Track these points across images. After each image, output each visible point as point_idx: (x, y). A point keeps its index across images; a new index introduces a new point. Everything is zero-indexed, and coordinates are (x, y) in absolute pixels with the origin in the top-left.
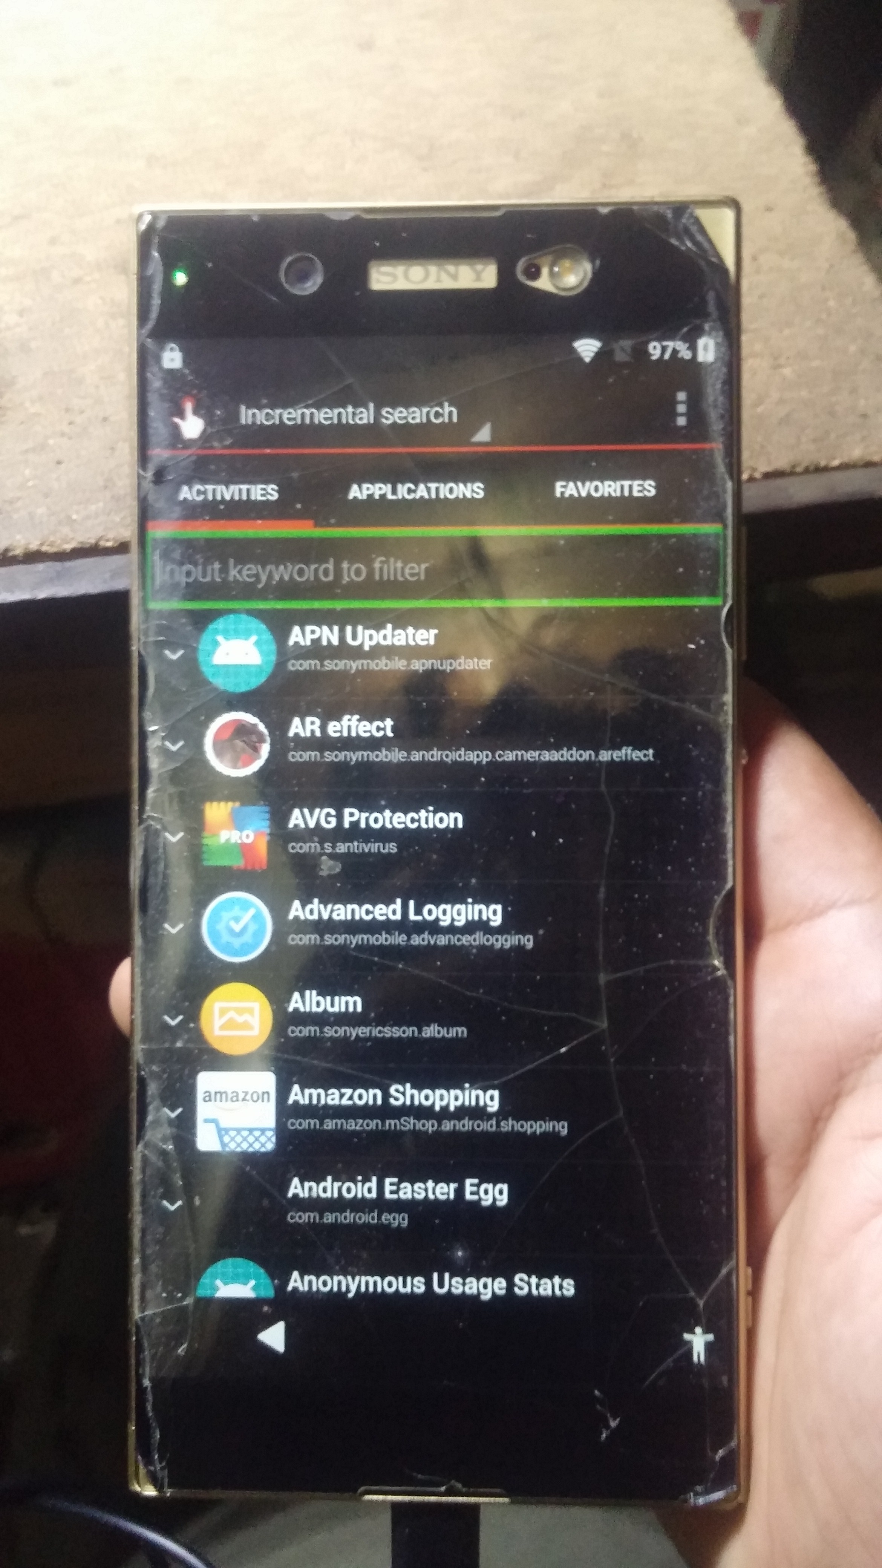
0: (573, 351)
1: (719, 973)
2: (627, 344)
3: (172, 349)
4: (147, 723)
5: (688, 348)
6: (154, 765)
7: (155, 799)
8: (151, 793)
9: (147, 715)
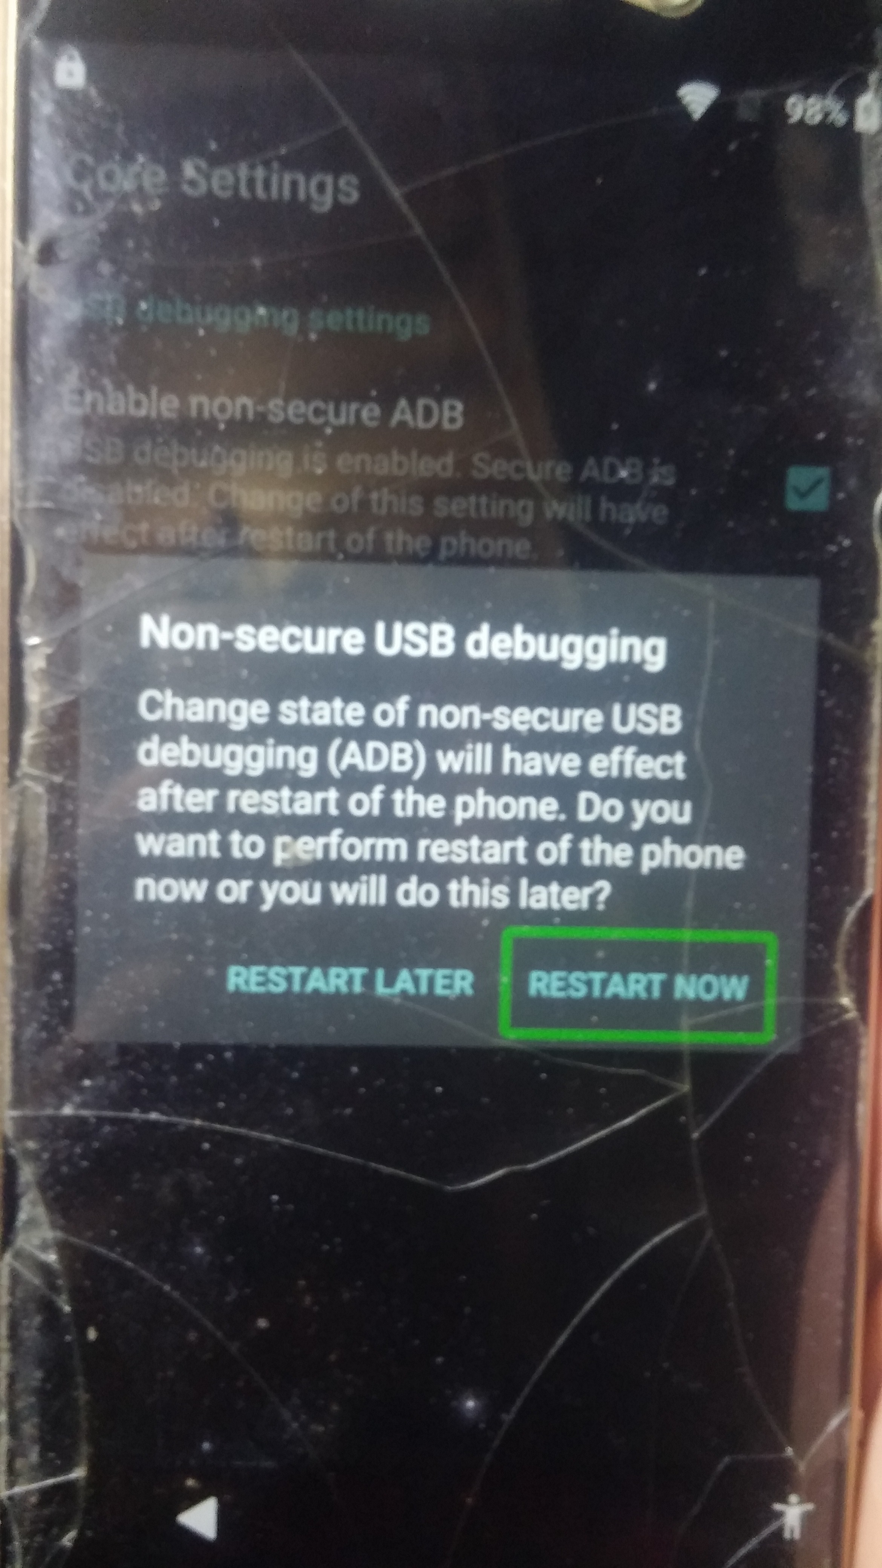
0: (677, 101)
1: (849, 1016)
2: (755, 95)
3: (71, 58)
4: (23, 634)
5: (843, 109)
6: (34, 694)
7: (35, 747)
8: (29, 738)
9: (25, 620)
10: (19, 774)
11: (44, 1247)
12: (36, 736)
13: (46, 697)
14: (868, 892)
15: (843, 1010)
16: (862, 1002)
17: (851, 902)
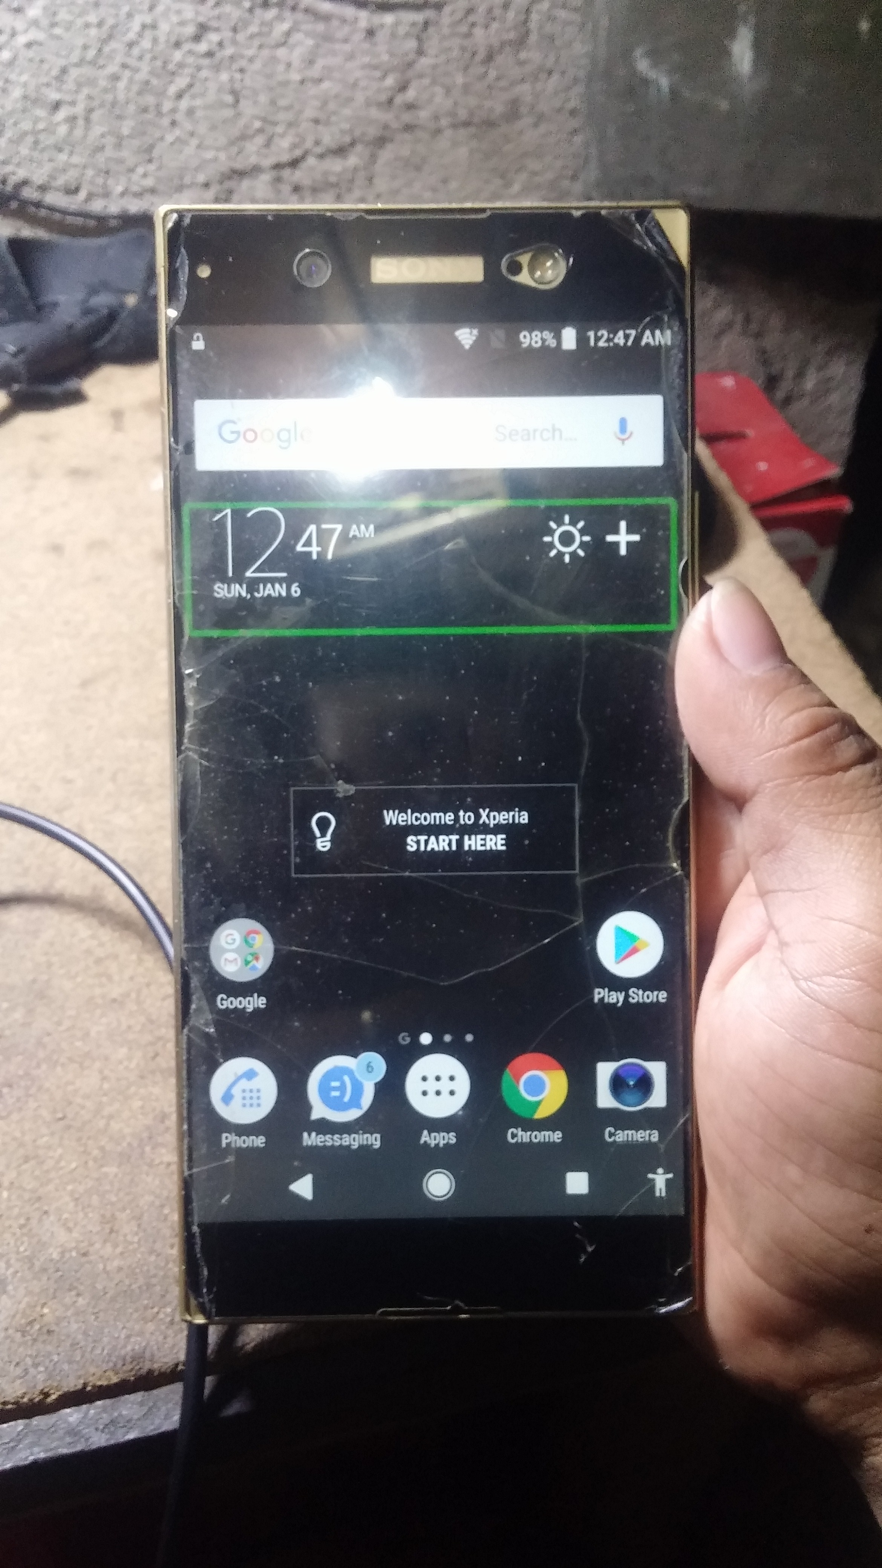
1: (678, 873)
4: (183, 667)
6: (190, 703)
7: (191, 732)
8: (188, 727)
9: (183, 659)
10: (183, 748)
11: (207, 1025)
12: (190, 726)
13: (197, 703)
14: (685, 799)
15: (675, 871)
16: (685, 865)
17: (676, 806)
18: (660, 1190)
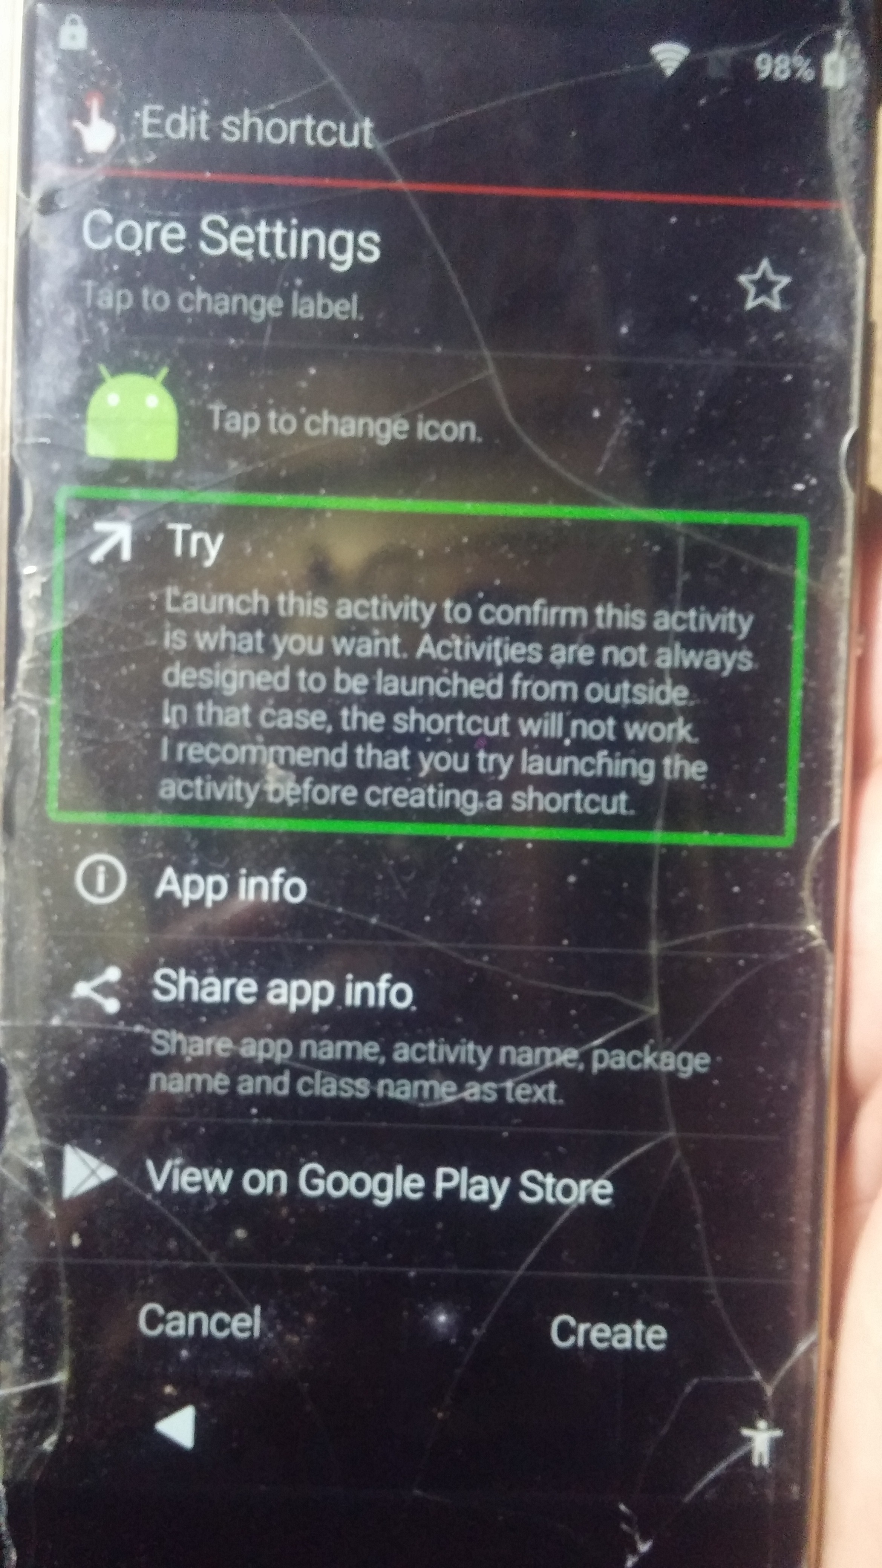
0: (650, 58)
1: (816, 943)
2: (726, 53)
3: (73, 22)
4: (20, 564)
5: (810, 66)
6: (29, 621)
7: (29, 671)
8: (24, 663)
9: (22, 550)
10: (14, 697)
11: (32, 1155)
12: (31, 661)
13: (40, 624)
14: (834, 822)
15: (810, 937)
16: (828, 930)
17: (818, 831)
18: (761, 1456)
